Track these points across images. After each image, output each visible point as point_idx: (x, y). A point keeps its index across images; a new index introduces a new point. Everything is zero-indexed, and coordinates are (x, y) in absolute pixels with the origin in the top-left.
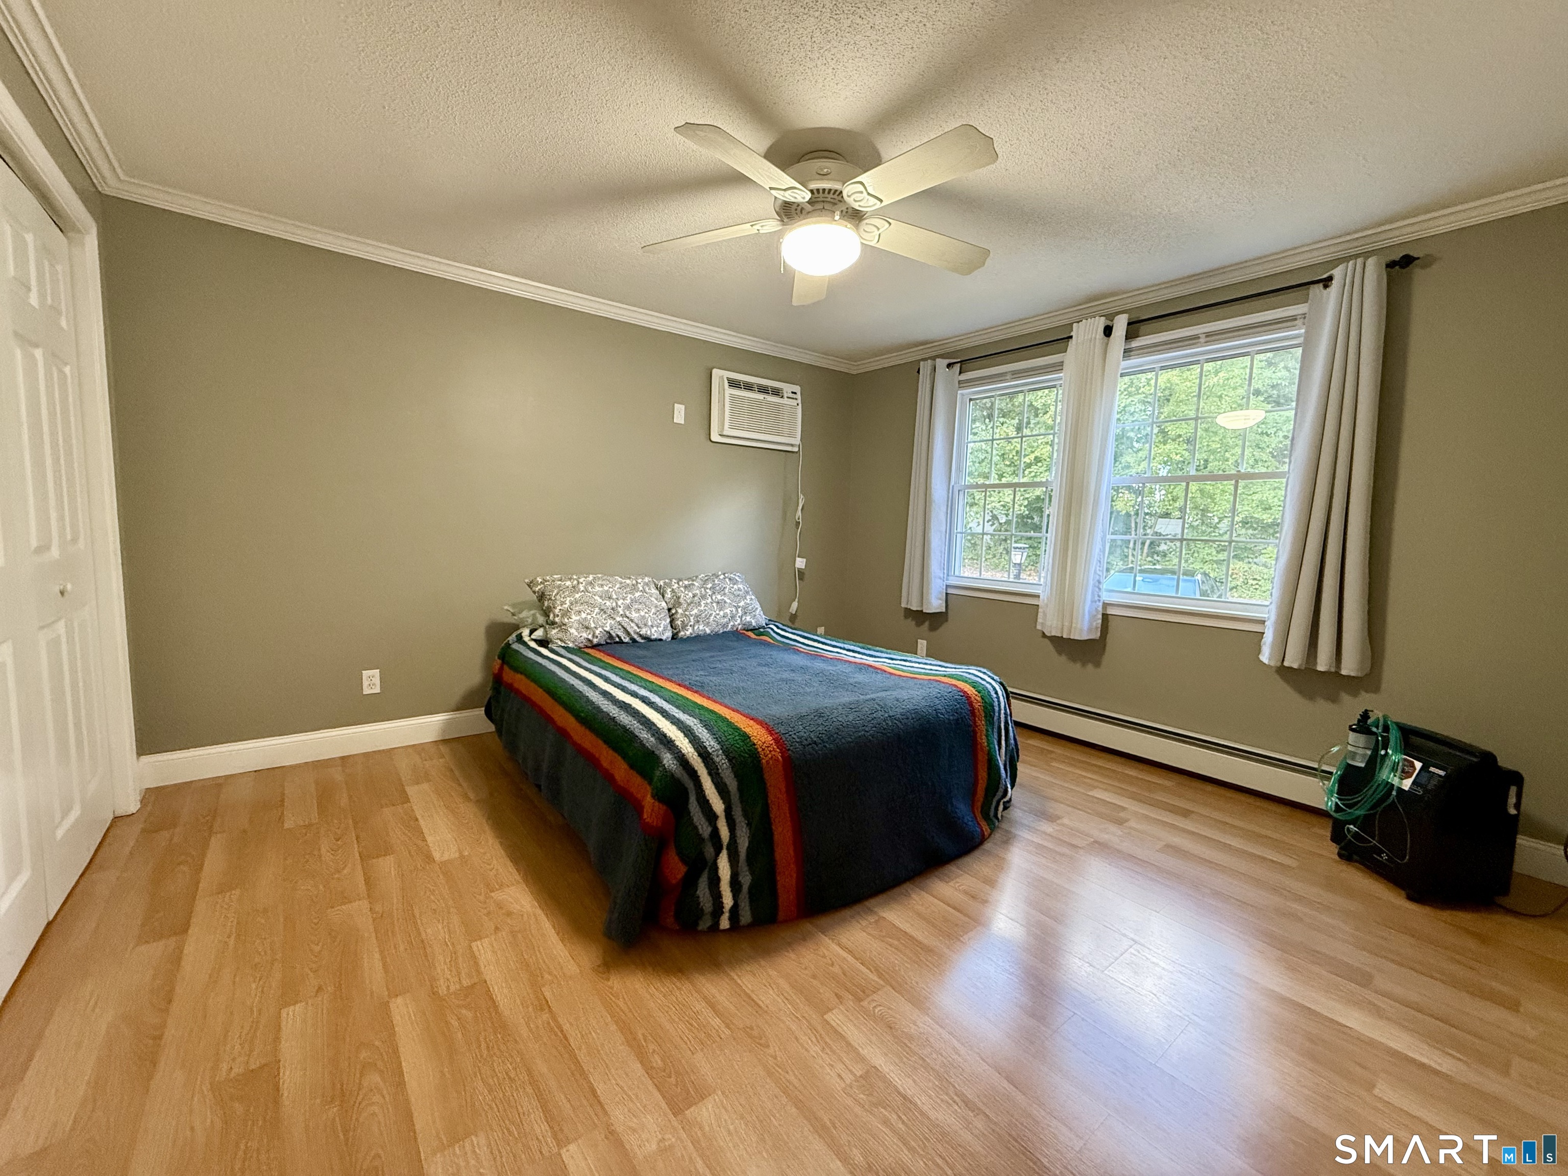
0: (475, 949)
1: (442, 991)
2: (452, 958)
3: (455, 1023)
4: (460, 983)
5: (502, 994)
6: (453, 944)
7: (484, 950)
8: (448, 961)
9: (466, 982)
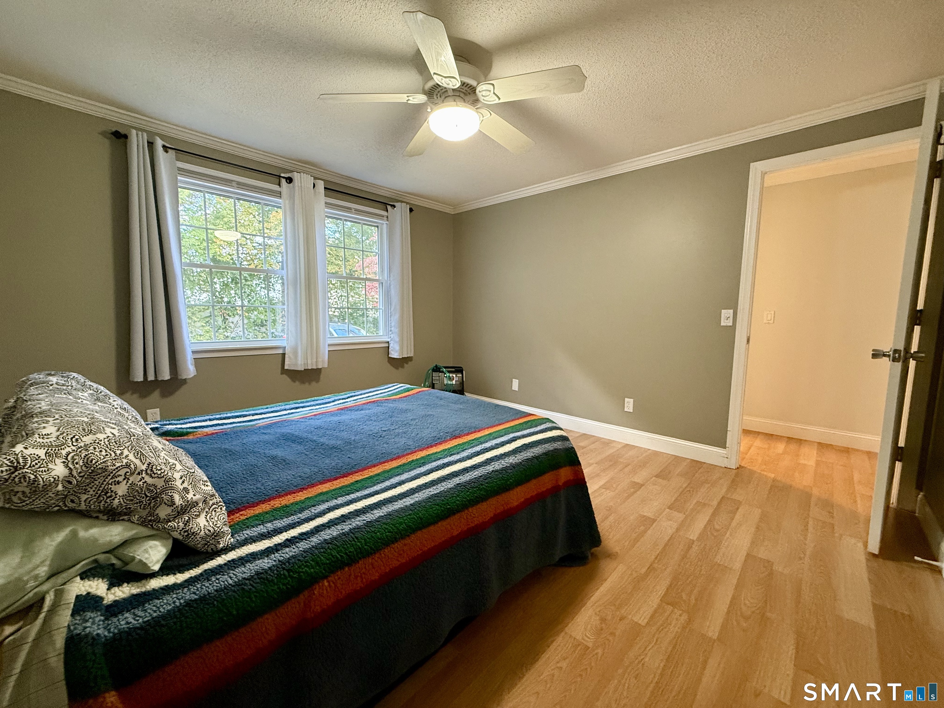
0: (646, 621)
1: (685, 617)
2: (662, 629)
3: (693, 597)
4: (672, 611)
5: (661, 589)
6: (654, 636)
7: (642, 618)
8: (666, 630)
9: (670, 608)
